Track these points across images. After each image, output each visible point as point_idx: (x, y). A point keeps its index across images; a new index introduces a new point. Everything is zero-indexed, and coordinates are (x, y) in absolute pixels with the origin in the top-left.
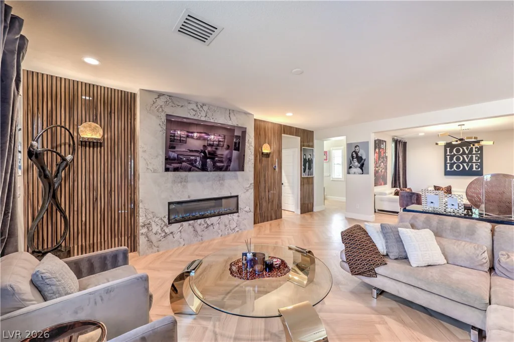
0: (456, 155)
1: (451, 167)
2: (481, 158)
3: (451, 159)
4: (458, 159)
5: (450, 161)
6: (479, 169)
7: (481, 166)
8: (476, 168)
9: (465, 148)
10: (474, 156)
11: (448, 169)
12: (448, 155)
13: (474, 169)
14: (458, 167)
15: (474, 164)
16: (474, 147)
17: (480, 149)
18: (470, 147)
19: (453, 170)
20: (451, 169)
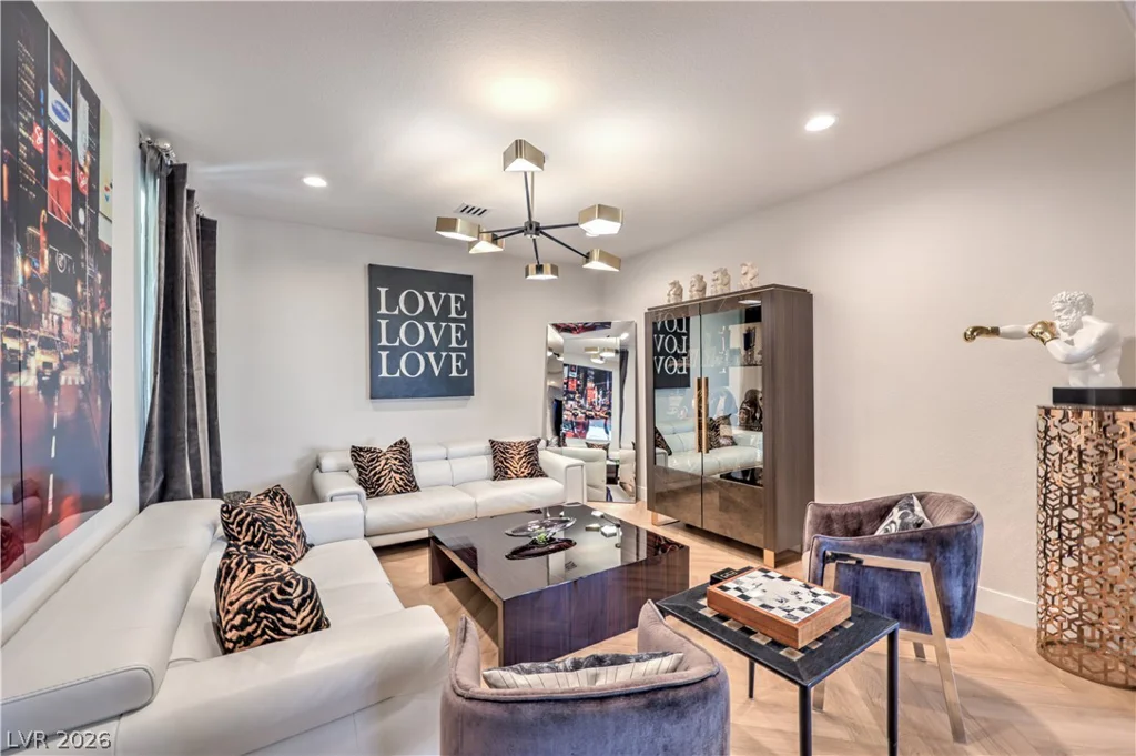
0: (409, 318)
1: (393, 367)
2: (468, 335)
3: (393, 335)
4: (412, 334)
5: (388, 340)
6: (466, 374)
7: (468, 364)
8: (459, 370)
9: (430, 295)
10: (453, 326)
11: (384, 374)
12: (384, 317)
13: (454, 373)
14: (413, 365)
15: (454, 355)
16: (452, 296)
17: (467, 306)
18: (443, 295)
19: (398, 375)
20: (391, 370)
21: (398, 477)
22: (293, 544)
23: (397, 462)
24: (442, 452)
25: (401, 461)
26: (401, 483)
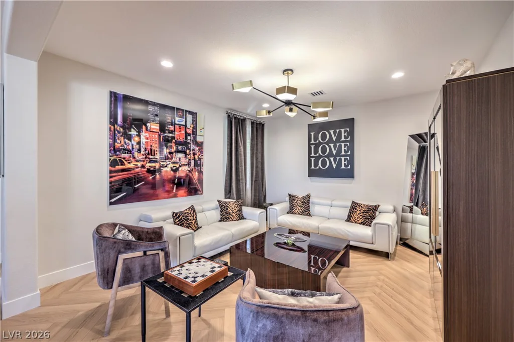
0: (323, 143)
1: (316, 164)
2: (351, 148)
3: (316, 150)
4: (324, 150)
5: (315, 154)
6: (349, 167)
7: (351, 162)
8: (345, 165)
9: (332, 132)
10: (343, 144)
11: (313, 167)
12: (313, 144)
13: (343, 167)
14: (324, 164)
15: (343, 158)
16: (343, 130)
17: (351, 134)
18: (338, 130)
19: (318, 168)
20: (315, 166)
21: (300, 208)
22: (233, 216)
23: (300, 202)
24: (329, 202)
25: (302, 202)
26: (301, 211)
